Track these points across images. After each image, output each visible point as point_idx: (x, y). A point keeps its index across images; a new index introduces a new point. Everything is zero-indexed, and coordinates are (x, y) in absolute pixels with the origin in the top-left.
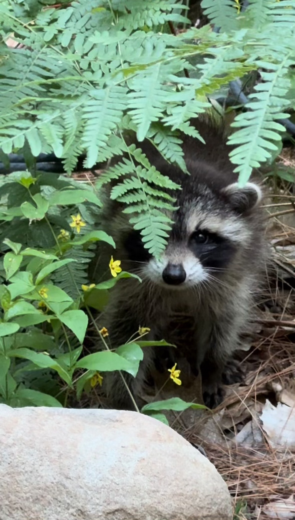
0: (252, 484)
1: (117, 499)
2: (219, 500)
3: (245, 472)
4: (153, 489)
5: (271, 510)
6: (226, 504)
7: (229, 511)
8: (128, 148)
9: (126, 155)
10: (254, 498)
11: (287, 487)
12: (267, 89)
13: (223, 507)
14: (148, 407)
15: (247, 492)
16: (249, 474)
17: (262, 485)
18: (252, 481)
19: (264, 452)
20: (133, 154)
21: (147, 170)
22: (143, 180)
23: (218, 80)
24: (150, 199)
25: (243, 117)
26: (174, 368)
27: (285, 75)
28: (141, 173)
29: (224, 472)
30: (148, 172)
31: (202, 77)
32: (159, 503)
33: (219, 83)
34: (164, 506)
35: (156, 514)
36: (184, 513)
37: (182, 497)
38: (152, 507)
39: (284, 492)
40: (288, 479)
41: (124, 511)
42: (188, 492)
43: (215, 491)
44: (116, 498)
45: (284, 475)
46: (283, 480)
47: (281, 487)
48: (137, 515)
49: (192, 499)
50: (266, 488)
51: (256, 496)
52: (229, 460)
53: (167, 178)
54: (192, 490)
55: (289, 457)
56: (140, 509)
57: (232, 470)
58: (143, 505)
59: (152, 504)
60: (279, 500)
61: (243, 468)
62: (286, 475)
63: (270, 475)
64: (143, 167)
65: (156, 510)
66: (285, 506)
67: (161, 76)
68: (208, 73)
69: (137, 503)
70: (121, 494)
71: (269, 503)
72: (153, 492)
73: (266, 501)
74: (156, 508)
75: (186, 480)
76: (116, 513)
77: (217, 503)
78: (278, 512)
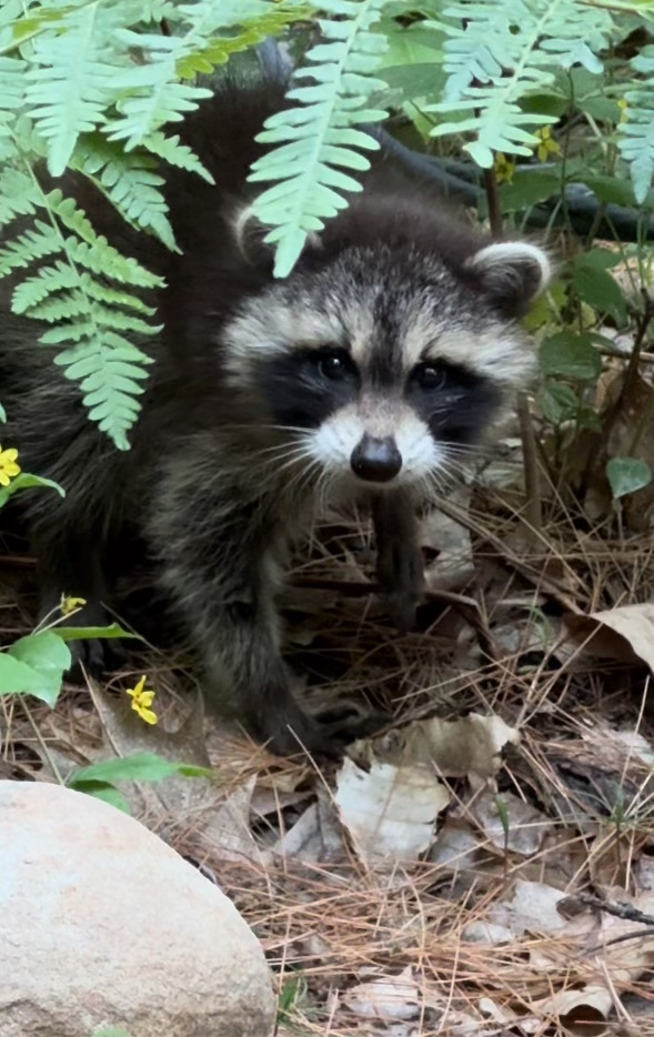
0: (320, 944)
1: (15, 977)
2: (245, 978)
3: (304, 917)
4: (96, 954)
5: (362, 1000)
6: (257, 985)
7: (265, 1000)
8: (46, 197)
9: (42, 214)
10: (326, 975)
11: (397, 950)
12: (335, 58)
13: (254, 994)
14: (84, 773)
15: (309, 962)
16: (312, 923)
17: (344, 947)
18: (320, 938)
19: (345, 872)
20: (58, 213)
21: (90, 246)
22: (80, 268)
23: (225, 43)
24: (97, 311)
25: (282, 121)
26: (140, 686)
27: (374, 27)
28: (76, 254)
29: (259, 917)
30: (92, 250)
31: (190, 33)
32: (110, 985)
33: (226, 50)
34: (120, 993)
35: (104, 1010)
36: (166, 1008)
37: (161, 972)
38: (93, 995)
39: (391, 961)
40: (398, 932)
41: (33, 1005)
42: (173, 960)
43: (234, 957)
44: (13, 976)
45: (391, 921)
46: (389, 933)
47: (384, 949)
48: (61, 1013)
49: (183, 976)
50: (350, 952)
51: (328, 971)
52: (266, 891)
53: (131, 262)
54: (182, 956)
55: (403, 884)
56: (67, 1000)
57: (276, 912)
58: (73, 991)
59: (95, 988)
60: (382, 977)
61: (299, 909)
62: (396, 922)
63: (360, 922)
64: (81, 240)
65: (103, 1002)
66: (395, 992)
67: (98, 33)
68: (204, 24)
69: (60, 986)
70: (25, 968)
71: (358, 984)
72: (96, 961)
73: (351, 981)
74: (102, 997)
75: (168, 934)
76: (15, 1009)
77: (239, 985)
78: (378, 1005)
